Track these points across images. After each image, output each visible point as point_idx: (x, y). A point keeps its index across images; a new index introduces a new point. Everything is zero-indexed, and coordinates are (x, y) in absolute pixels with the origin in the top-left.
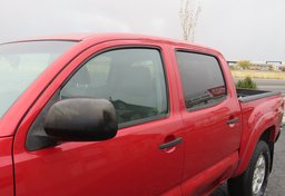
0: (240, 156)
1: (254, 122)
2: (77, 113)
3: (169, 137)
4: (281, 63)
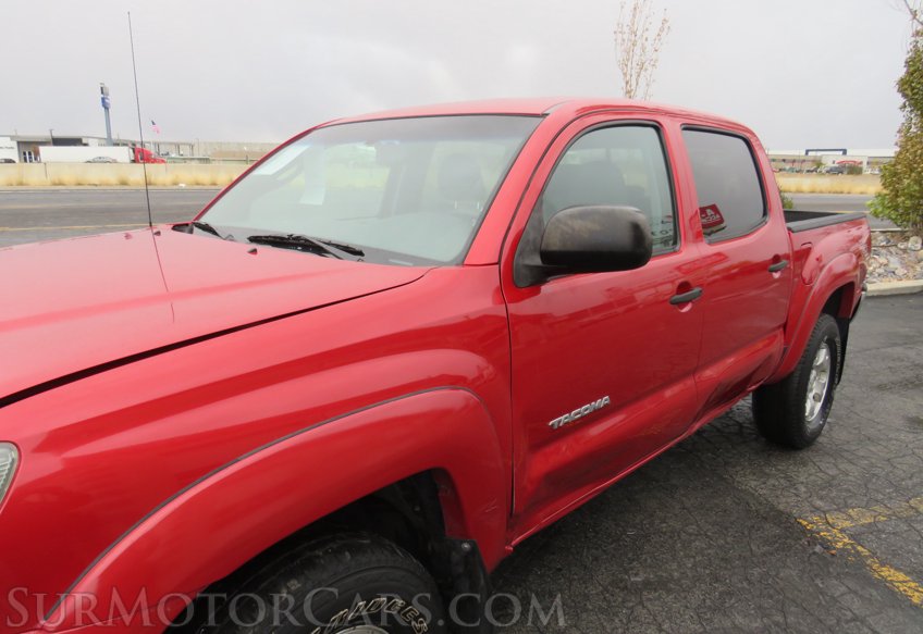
0: (787, 341)
1: (811, 280)
2: (597, 227)
3: (684, 287)
4: (845, 152)
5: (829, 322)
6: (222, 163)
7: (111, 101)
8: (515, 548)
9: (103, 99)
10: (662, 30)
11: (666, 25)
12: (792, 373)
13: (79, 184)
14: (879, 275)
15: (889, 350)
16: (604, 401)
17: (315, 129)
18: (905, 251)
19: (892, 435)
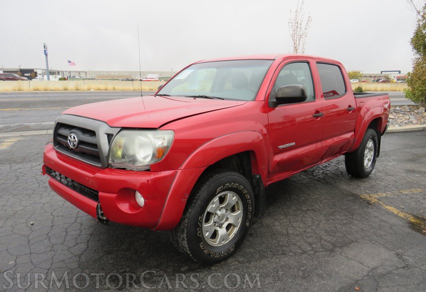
0: (355, 135)
1: (364, 115)
3: (317, 112)
4: (400, 72)
5: (372, 132)
6: (101, 81)
7: (48, 52)
8: (269, 184)
9: (45, 51)
10: (308, 21)
11: (310, 19)
12: (358, 149)
13: (46, 90)
14: (405, 123)
15: (405, 150)
16: (293, 144)
17: (193, 64)
18: (417, 113)
19: (399, 174)
